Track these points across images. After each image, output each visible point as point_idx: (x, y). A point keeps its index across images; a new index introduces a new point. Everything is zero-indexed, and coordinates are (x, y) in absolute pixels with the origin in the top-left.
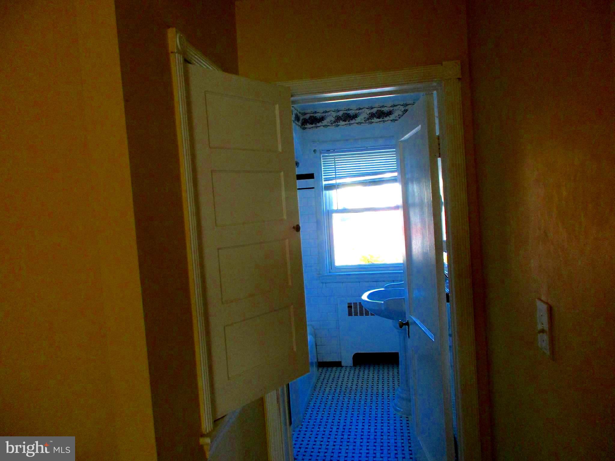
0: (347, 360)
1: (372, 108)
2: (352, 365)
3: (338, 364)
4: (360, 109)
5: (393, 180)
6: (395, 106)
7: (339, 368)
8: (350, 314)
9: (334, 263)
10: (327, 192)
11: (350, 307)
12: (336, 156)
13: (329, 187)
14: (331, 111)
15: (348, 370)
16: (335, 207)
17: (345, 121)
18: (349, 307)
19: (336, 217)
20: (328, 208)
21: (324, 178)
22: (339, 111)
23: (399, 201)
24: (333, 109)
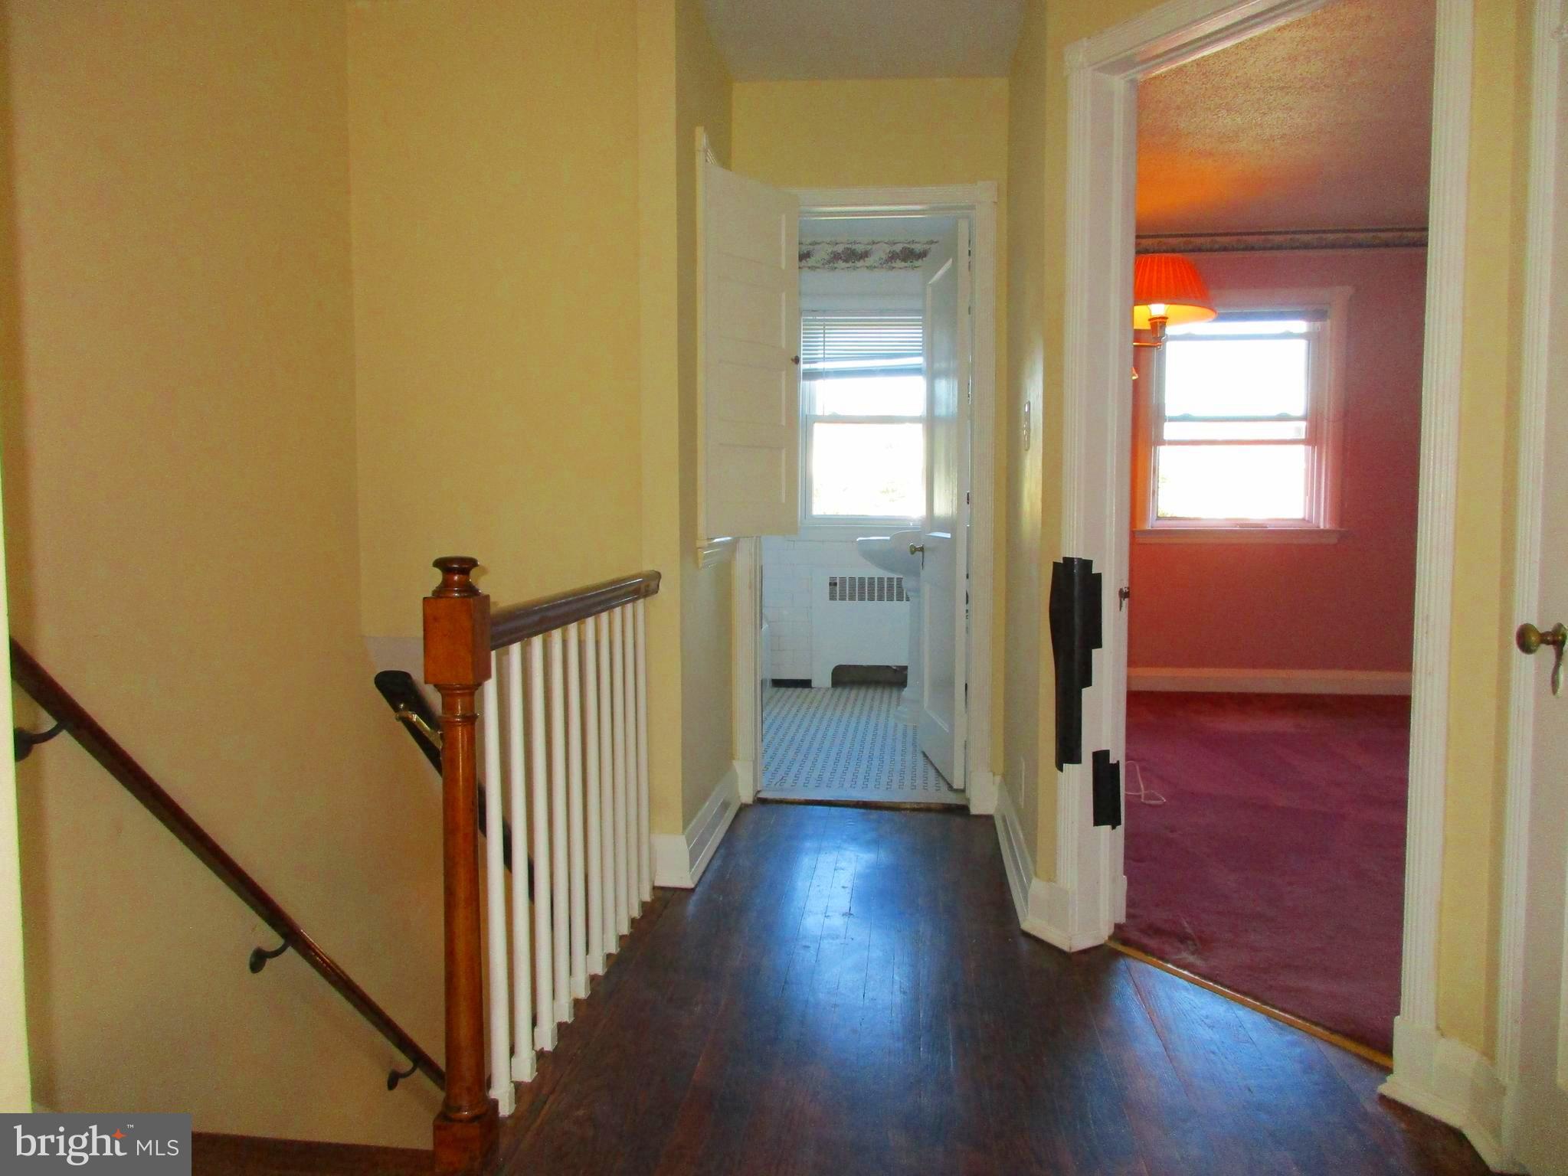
0: (822, 678)
1: (895, 243)
2: (830, 686)
3: (806, 684)
4: (874, 243)
5: (915, 371)
6: (932, 242)
7: (806, 690)
8: (832, 597)
9: (811, 510)
10: (807, 383)
11: (833, 584)
12: (827, 320)
13: (812, 375)
14: (823, 242)
15: (821, 693)
16: (819, 412)
17: (846, 261)
18: (830, 584)
19: (819, 429)
20: (807, 412)
21: (804, 359)
22: (837, 244)
23: (919, 409)
24: (828, 240)
